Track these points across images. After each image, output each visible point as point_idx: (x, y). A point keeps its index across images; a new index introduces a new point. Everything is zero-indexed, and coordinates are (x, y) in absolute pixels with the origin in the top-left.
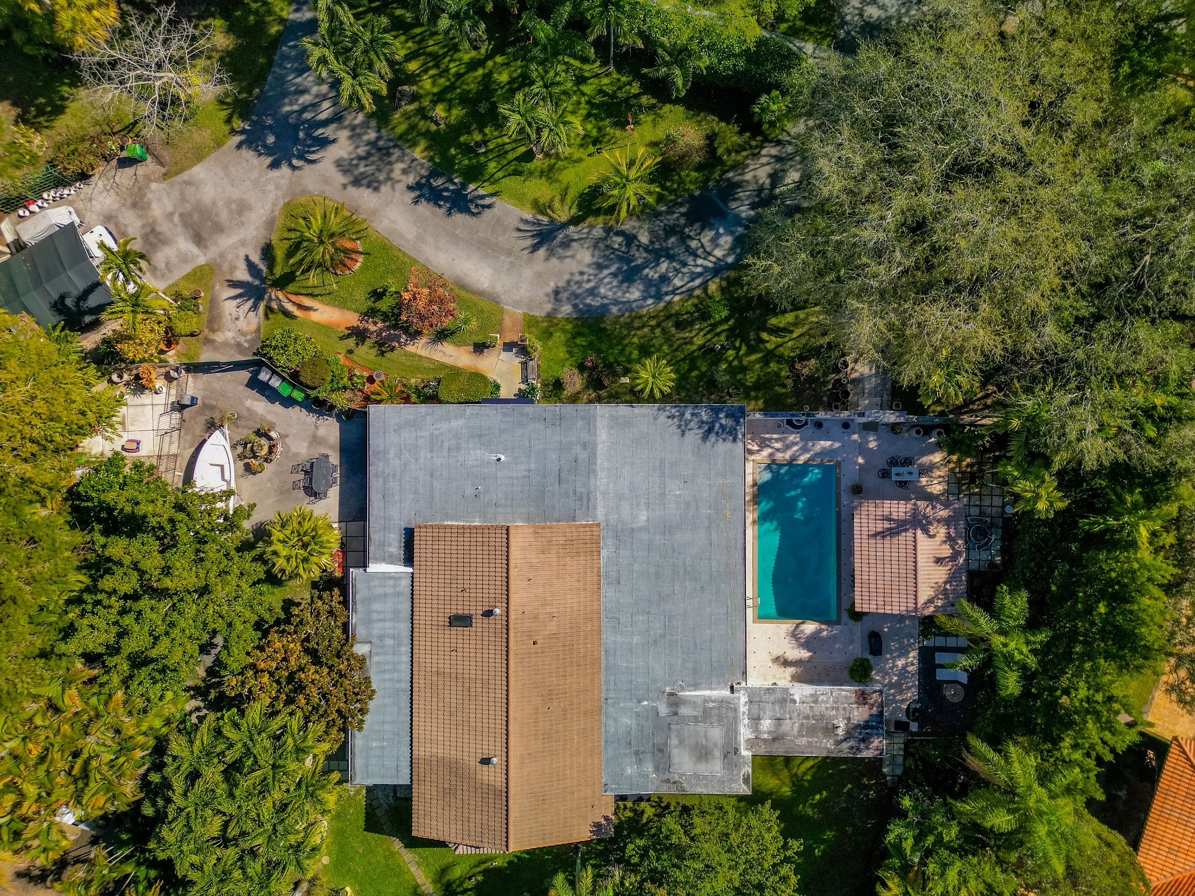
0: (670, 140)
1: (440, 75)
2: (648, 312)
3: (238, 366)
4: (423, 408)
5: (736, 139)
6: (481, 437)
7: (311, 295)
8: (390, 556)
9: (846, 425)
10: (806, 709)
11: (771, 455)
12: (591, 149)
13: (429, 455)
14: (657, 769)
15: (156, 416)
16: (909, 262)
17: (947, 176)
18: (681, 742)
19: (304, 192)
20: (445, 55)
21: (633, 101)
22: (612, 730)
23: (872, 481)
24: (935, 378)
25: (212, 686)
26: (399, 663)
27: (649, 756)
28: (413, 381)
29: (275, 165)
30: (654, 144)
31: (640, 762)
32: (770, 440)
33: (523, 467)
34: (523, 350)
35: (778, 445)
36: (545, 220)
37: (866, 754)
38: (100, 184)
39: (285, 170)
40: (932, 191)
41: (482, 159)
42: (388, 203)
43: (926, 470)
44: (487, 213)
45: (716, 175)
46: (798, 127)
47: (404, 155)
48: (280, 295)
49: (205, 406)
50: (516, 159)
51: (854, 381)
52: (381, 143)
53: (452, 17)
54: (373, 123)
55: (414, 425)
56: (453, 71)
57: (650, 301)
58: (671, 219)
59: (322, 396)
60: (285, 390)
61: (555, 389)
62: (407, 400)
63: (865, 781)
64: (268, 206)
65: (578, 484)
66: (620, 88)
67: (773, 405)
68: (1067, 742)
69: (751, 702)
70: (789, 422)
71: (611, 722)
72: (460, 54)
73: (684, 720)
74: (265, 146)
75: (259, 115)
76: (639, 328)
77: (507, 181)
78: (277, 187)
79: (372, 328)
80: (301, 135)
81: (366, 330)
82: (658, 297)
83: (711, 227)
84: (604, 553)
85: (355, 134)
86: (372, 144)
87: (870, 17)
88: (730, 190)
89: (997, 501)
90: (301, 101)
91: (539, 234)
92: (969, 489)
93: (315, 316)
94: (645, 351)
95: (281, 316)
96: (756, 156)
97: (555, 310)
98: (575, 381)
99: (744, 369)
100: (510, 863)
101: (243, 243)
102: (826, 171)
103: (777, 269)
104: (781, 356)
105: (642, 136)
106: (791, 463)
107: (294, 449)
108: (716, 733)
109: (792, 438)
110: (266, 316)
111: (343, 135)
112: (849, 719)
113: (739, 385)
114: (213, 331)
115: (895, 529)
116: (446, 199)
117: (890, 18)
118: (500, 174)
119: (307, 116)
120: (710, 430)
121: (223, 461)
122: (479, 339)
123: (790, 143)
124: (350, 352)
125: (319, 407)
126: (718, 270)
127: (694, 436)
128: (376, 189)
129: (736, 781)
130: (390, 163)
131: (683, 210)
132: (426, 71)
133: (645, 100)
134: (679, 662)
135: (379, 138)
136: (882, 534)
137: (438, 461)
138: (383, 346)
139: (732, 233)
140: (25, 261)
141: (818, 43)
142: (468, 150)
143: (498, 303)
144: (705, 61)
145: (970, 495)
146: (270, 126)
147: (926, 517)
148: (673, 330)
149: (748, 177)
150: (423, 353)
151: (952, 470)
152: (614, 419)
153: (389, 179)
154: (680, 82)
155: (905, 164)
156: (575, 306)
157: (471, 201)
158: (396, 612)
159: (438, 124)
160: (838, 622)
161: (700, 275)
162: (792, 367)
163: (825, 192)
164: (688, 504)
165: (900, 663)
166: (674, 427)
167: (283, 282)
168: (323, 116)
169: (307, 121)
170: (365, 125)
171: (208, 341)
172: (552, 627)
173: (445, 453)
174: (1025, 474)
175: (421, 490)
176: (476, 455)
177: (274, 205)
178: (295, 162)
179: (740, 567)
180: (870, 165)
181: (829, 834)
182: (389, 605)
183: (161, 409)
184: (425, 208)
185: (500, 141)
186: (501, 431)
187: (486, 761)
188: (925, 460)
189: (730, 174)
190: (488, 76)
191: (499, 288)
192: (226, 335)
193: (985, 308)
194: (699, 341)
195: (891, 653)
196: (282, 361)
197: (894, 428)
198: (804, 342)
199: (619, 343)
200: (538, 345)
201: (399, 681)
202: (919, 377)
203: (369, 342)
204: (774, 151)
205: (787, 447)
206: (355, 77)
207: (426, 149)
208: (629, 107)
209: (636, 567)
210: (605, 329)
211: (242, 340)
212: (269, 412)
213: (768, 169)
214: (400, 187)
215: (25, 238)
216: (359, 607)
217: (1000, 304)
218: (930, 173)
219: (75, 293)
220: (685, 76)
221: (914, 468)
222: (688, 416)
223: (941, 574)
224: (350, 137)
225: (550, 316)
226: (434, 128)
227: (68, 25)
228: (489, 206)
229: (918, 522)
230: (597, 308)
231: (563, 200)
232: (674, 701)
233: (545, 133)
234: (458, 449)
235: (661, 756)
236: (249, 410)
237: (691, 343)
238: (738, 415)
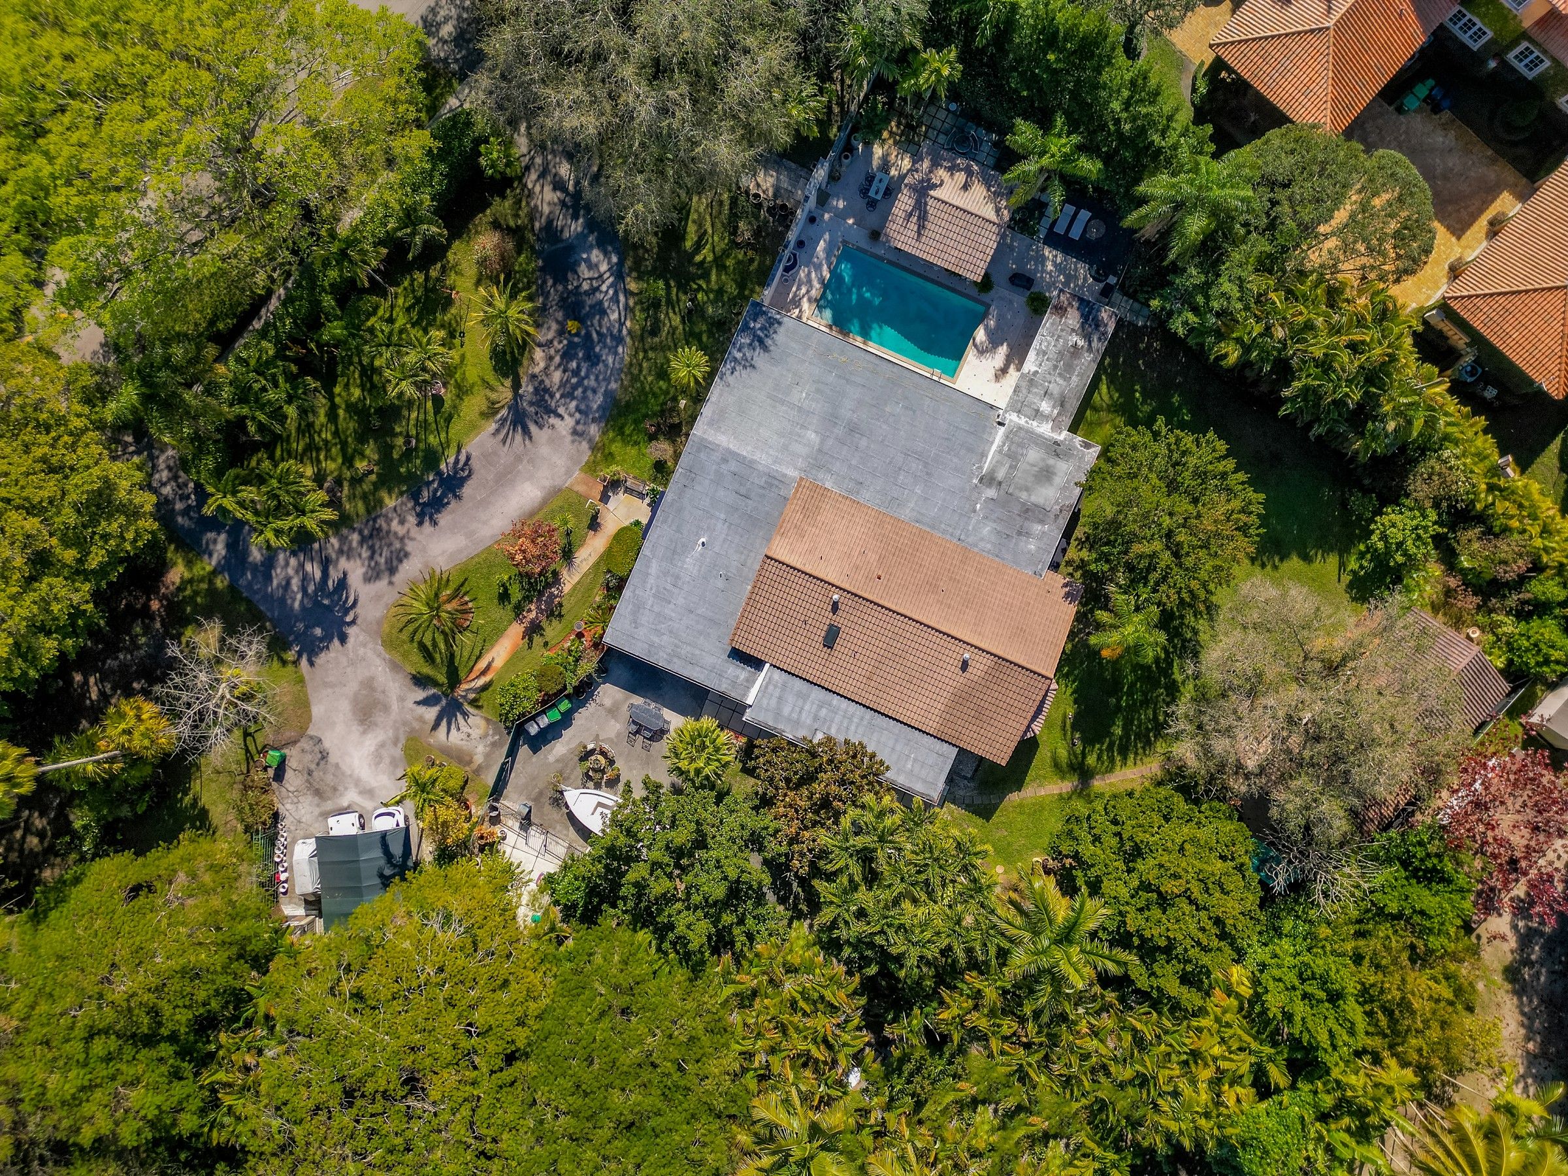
0: (483, 262)
1: (328, 450)
2: (630, 356)
3: (512, 752)
4: (627, 593)
5: (507, 204)
6: (676, 552)
7: (479, 658)
8: (747, 680)
9: (812, 220)
10: (1047, 365)
11: (810, 300)
12: (457, 341)
13: (671, 606)
14: (1042, 522)
15: (526, 848)
16: (684, 89)
17: (624, 23)
18: (1027, 489)
19: (379, 623)
20: (311, 437)
21: (430, 285)
22: (989, 546)
23: (872, 219)
24: (794, 112)
25: (795, 905)
26: (846, 711)
27: (1027, 524)
28: (598, 599)
29: (343, 639)
30: (478, 283)
31: (1028, 534)
32: (795, 295)
33: (719, 525)
34: (614, 485)
35: (804, 290)
36: (504, 412)
37: (1111, 329)
38: (288, 806)
39: (352, 631)
40: (632, 42)
41: (422, 446)
42: (424, 550)
43: (885, 166)
44: (473, 463)
45: (532, 238)
46: (522, 144)
47: (386, 516)
48: (464, 686)
49: (536, 800)
50: (436, 414)
51: (775, 196)
52: (366, 532)
53: (289, 401)
54: (345, 531)
55: (638, 607)
56: (329, 437)
57: (620, 349)
58: (554, 297)
59: (575, 683)
60: (554, 716)
61: (661, 470)
62: (612, 608)
63: (1142, 346)
64: (378, 661)
65: (756, 481)
66: (413, 291)
67: (764, 278)
68: (1156, 138)
69: (1019, 412)
70: (787, 269)
71: (982, 544)
72: (317, 423)
73: (1009, 478)
74: (321, 640)
75: (291, 632)
76: (641, 371)
77: (452, 431)
78: (365, 645)
79: (533, 615)
80: (326, 602)
81: (532, 622)
82: (619, 340)
83: (577, 263)
84: (828, 485)
85: (346, 551)
86: (363, 540)
87: (450, 34)
88: (551, 232)
89: (942, 115)
90: (295, 589)
91: (514, 424)
92: (919, 135)
93: (498, 663)
94: (663, 373)
95: (484, 694)
96: (530, 194)
97: (590, 441)
98: (662, 449)
99: (720, 292)
100: (1076, 701)
101: (402, 699)
102: (576, 123)
103: (640, 207)
104: (724, 251)
105: (466, 290)
106: (825, 286)
107: (612, 735)
108: (1034, 455)
109: (802, 274)
110: (479, 707)
111: (343, 563)
112: (1073, 330)
113: (733, 301)
114: (470, 762)
115: (920, 212)
116: (444, 495)
117: (459, 17)
118: (443, 435)
119: (311, 588)
120: (761, 341)
121: (595, 800)
122: (586, 521)
123: (533, 158)
124: (546, 644)
125: (583, 692)
126: (619, 275)
127: (759, 358)
128: (407, 555)
129: (1084, 455)
130: (388, 532)
131: (550, 282)
132: (319, 461)
133: (433, 273)
134: (955, 460)
135: (361, 532)
136: (921, 227)
137: (681, 601)
138: (554, 612)
139: (591, 247)
140: (332, 897)
141: (453, 92)
142: (408, 454)
143: (560, 490)
144: (426, 199)
145: (926, 137)
146: (306, 627)
147: (922, 181)
148: (657, 340)
149: (546, 210)
150: (576, 578)
151: (896, 143)
152: (711, 423)
153: (402, 539)
154: (434, 229)
155: (599, 56)
156: (594, 420)
157: (456, 473)
158: (799, 695)
159: (371, 472)
160: (988, 306)
161: (616, 293)
162: (738, 246)
163: (592, 131)
164: (818, 391)
165: (1050, 267)
166: (744, 372)
167: (454, 679)
168: (318, 575)
169: (316, 592)
170: (343, 539)
171: (478, 771)
172: (873, 557)
173: (676, 591)
174: (916, 74)
175: (700, 627)
176: (690, 564)
177: (379, 655)
178: (348, 619)
179: (895, 369)
180: (587, 84)
181: (1176, 399)
182: (791, 699)
183: (521, 841)
184: (444, 518)
185: (412, 422)
186: (678, 531)
187: (965, 666)
188: (876, 162)
189: (537, 225)
190: (351, 408)
191: (547, 483)
192: (479, 751)
193: (750, 42)
194: (676, 320)
195: (1036, 271)
196: (528, 705)
197: (833, 177)
198: (719, 225)
199: (646, 395)
200: (614, 468)
201: (862, 719)
202: (787, 126)
203: (544, 624)
204: (533, 176)
205: (809, 281)
206: (304, 513)
207: (390, 493)
208: (434, 290)
209: (854, 462)
210: (628, 402)
211: (490, 739)
212: (568, 743)
213: (548, 189)
214: (414, 532)
215: (310, 889)
216: (780, 726)
217: (753, 27)
218: (614, 36)
219: (382, 862)
220: (430, 223)
221: (879, 175)
222: (739, 355)
223: (979, 190)
224: (348, 558)
225: (594, 448)
226: (373, 477)
227: (146, 743)
228: (468, 458)
229: (923, 190)
230: (605, 400)
231: (492, 389)
232: (989, 480)
233: (429, 364)
234: (678, 577)
235: (1031, 512)
236: (557, 761)
237: (675, 329)
238: (758, 310)
